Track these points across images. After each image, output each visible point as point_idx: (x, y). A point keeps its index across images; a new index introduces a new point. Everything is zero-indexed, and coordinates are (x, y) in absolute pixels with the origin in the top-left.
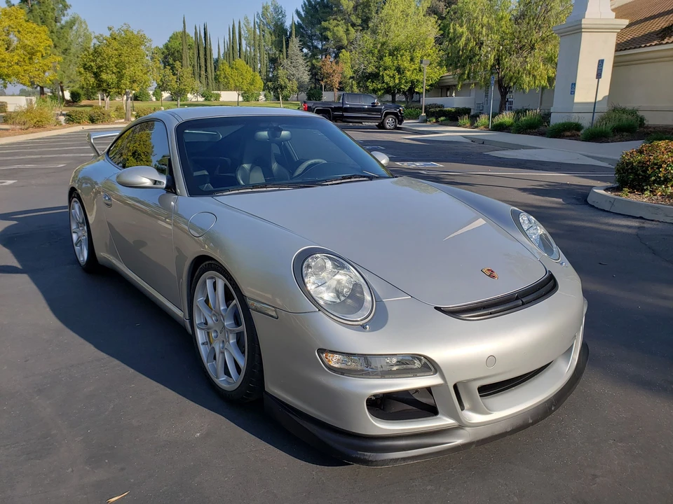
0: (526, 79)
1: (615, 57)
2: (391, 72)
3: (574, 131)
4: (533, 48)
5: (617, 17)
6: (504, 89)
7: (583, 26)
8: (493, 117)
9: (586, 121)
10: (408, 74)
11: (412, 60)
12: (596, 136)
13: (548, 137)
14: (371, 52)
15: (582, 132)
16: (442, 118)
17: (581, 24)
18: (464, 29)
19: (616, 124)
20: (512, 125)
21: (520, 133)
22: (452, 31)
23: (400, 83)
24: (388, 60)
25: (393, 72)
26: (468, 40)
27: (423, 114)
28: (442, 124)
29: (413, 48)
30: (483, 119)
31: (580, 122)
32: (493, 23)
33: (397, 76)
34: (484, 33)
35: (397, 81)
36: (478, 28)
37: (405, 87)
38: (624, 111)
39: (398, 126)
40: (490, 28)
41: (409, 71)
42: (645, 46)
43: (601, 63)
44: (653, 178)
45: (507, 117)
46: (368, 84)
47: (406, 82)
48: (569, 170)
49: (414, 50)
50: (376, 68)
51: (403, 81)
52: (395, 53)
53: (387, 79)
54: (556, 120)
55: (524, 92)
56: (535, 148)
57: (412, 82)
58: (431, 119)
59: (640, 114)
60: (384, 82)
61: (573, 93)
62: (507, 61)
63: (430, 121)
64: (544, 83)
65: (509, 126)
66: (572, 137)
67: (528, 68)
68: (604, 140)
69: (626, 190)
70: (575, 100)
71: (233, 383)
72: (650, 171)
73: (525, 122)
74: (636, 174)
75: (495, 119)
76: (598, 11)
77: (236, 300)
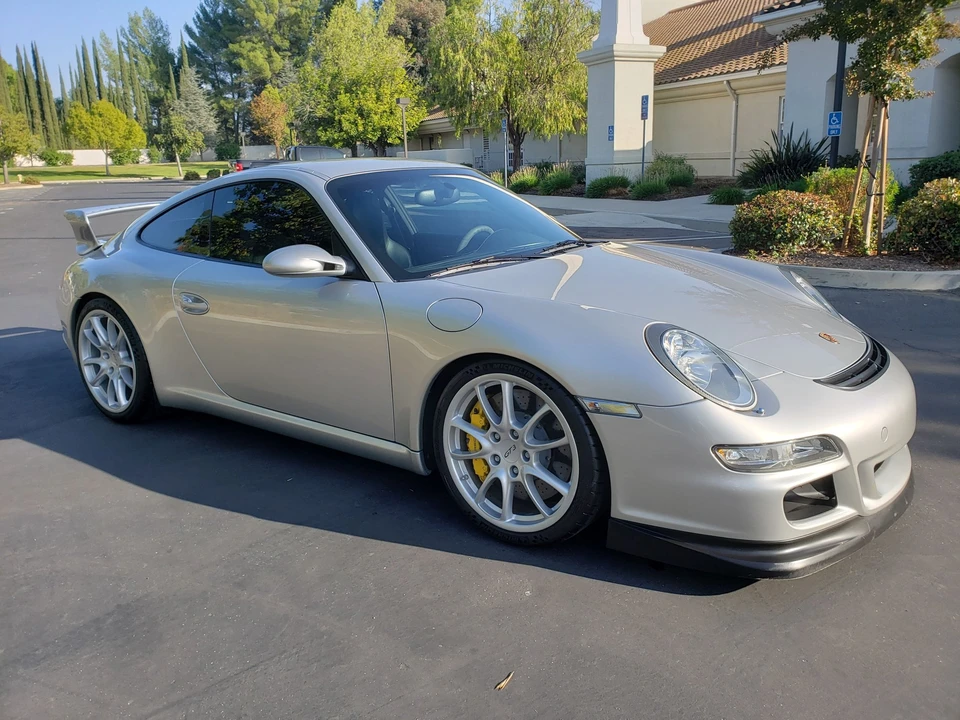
0: (549, 122)
1: (655, 92)
2: (351, 116)
3: (620, 188)
4: (550, 81)
5: (652, 43)
6: (517, 136)
7: (615, 53)
8: (510, 174)
9: (632, 173)
10: (376, 118)
11: (378, 98)
12: (648, 192)
13: (588, 197)
14: (318, 88)
15: (629, 188)
17: (613, 51)
18: (460, 56)
19: (666, 176)
20: (537, 184)
21: (549, 195)
22: (443, 58)
23: (365, 131)
24: (344, 99)
25: (354, 115)
26: (466, 71)
29: (378, 82)
31: (626, 175)
32: (497, 48)
33: (360, 122)
34: (486, 59)
35: (361, 129)
36: (478, 54)
37: (374, 137)
38: (670, 159)
40: (493, 54)
41: (376, 114)
43: (645, 99)
44: (779, 235)
45: (527, 175)
46: (319, 134)
47: (374, 130)
48: (643, 236)
49: (380, 85)
50: (329, 110)
51: (370, 129)
52: (354, 89)
53: (346, 125)
54: (593, 175)
55: (544, 140)
56: (583, 212)
57: (382, 129)
59: (688, 163)
60: (341, 130)
61: (611, 138)
62: (520, 100)
64: (569, 127)
65: (532, 186)
66: (621, 196)
67: (548, 107)
68: (659, 196)
69: (752, 251)
70: (615, 149)
71: (544, 520)
72: (774, 228)
73: (553, 180)
74: (758, 232)
75: (513, 177)
76: (630, 35)
77: (548, 405)
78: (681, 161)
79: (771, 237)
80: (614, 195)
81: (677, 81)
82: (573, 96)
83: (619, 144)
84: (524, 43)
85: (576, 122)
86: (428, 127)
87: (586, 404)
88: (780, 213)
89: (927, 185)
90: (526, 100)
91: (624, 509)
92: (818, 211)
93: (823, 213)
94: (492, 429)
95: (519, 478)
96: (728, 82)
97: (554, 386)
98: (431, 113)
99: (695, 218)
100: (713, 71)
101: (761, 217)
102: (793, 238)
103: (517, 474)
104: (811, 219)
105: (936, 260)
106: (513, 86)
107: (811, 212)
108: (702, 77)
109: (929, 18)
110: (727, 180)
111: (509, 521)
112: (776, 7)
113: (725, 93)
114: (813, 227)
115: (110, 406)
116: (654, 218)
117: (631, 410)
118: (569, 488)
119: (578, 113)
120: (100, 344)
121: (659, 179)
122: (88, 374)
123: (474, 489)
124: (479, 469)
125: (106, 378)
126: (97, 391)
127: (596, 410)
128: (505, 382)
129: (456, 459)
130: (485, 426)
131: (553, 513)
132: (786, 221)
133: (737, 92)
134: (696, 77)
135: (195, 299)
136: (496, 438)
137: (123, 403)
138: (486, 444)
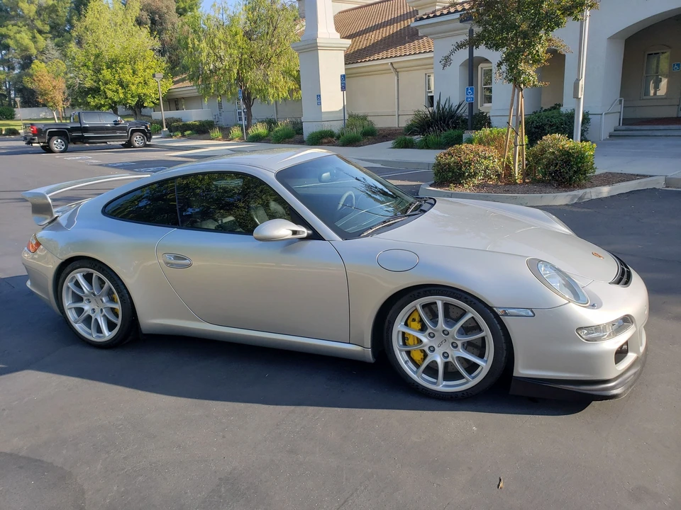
0: (271, 91)
2: (113, 87)
3: (330, 138)
4: (270, 62)
5: (342, 37)
6: (248, 99)
7: (318, 44)
8: (247, 129)
9: (336, 127)
10: (133, 88)
11: (134, 72)
12: (350, 141)
13: (308, 145)
14: (85, 65)
15: (335, 138)
16: (189, 132)
17: (316, 43)
18: (203, 45)
19: (360, 129)
20: (268, 135)
21: (278, 143)
22: (191, 46)
23: (126, 99)
24: (106, 74)
25: (115, 86)
26: (208, 55)
27: (165, 129)
28: (190, 138)
29: (133, 61)
30: (236, 132)
31: (333, 129)
32: (229, 38)
33: (121, 91)
34: (222, 47)
35: (122, 96)
36: (216, 43)
37: (133, 102)
38: (357, 117)
39: (148, 143)
40: (226, 43)
41: (133, 84)
42: (361, 62)
43: (342, 77)
44: (467, 174)
45: (261, 129)
46: (89, 100)
47: (132, 97)
49: (135, 63)
50: (95, 82)
51: (129, 96)
52: (114, 66)
53: (110, 94)
54: (308, 129)
55: (269, 104)
57: (139, 96)
58: (176, 133)
59: (369, 118)
60: (107, 98)
61: (319, 104)
62: (249, 75)
63: (176, 136)
65: (264, 137)
66: (331, 144)
67: (271, 80)
68: (357, 143)
69: (452, 185)
70: (323, 110)
71: (469, 382)
72: (463, 169)
73: (281, 132)
74: (453, 172)
75: (250, 131)
76: (327, 31)
77: (472, 313)
78: (364, 118)
79: (462, 175)
80: (325, 143)
81: (357, 62)
82: (287, 73)
83: (326, 107)
84: (248, 35)
85: (291, 92)
86: (174, 94)
87: (499, 312)
88: (466, 159)
90: (254, 76)
91: (522, 369)
92: (490, 157)
93: (491, 158)
94: (429, 331)
95: (450, 359)
96: (391, 64)
97: (476, 302)
98: (175, 83)
99: (390, 159)
100: (381, 56)
101: (455, 163)
102: (475, 174)
103: (448, 357)
104: (486, 162)
105: (559, 185)
106: (244, 64)
107: (485, 158)
108: (374, 60)
109: (544, 38)
110: (396, 130)
111: (442, 386)
112: (425, 17)
113: (389, 71)
114: (487, 168)
115: (94, 337)
116: (362, 160)
117: (528, 313)
118: (486, 362)
119: (291, 85)
120: (83, 292)
121: (356, 132)
122: (71, 315)
123: (415, 369)
124: (417, 356)
125: (89, 317)
126: (80, 327)
127: (506, 314)
128: (439, 301)
129: (401, 351)
130: (423, 328)
131: (473, 378)
132: (471, 164)
133: (398, 70)
134: (369, 60)
135: (177, 258)
136: (432, 336)
137: (107, 334)
138: (425, 340)
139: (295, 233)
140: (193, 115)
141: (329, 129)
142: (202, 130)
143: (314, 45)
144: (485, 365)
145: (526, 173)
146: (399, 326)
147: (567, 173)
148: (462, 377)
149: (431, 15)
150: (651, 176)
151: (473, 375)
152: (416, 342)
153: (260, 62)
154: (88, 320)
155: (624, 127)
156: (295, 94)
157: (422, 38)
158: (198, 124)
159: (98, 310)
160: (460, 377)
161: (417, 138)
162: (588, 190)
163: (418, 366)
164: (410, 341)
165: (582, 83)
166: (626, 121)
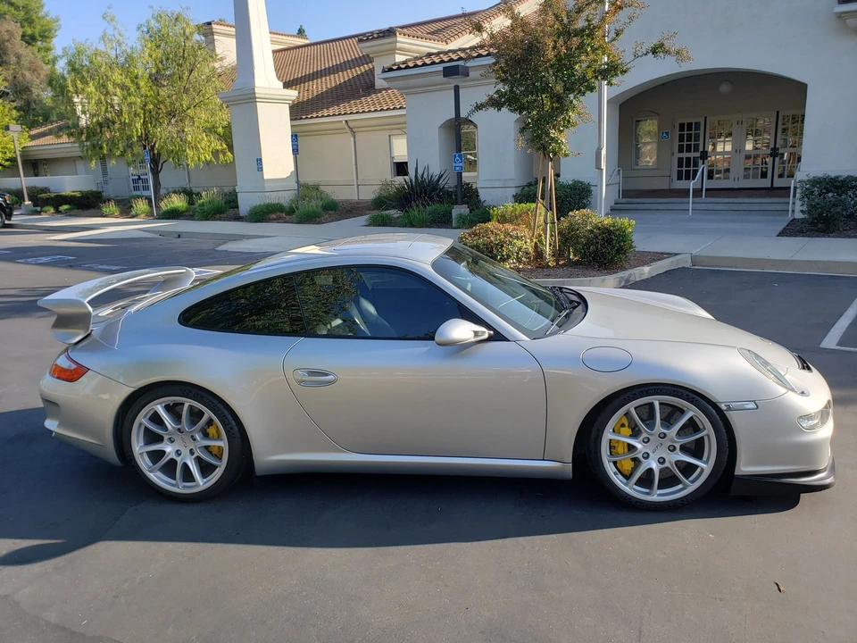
0: (190, 152)
1: (292, 126)
3: (279, 213)
5: (284, 87)
6: (155, 165)
7: (257, 95)
9: (284, 198)
12: (309, 217)
13: (250, 222)
15: (285, 213)
16: (66, 207)
17: (254, 93)
18: (91, 88)
27: (27, 202)
28: (68, 214)
30: (141, 206)
31: (281, 201)
32: (128, 82)
39: (7, 222)
40: (123, 87)
42: (306, 118)
45: (178, 202)
54: (246, 202)
58: (46, 208)
59: (322, 188)
61: (260, 169)
63: (46, 212)
64: (209, 157)
65: (183, 212)
66: (278, 220)
67: (189, 138)
68: (317, 220)
70: (266, 177)
72: (495, 251)
73: (207, 206)
75: (162, 204)
76: (266, 78)
77: (692, 412)
78: (316, 188)
80: (275, 219)
81: (301, 118)
82: (211, 130)
83: (269, 173)
84: (155, 79)
86: (32, 153)
87: (723, 407)
88: (496, 240)
89: (571, 213)
90: (163, 133)
91: (744, 468)
92: (522, 237)
93: (524, 238)
94: (644, 435)
95: (667, 465)
96: (346, 121)
98: (33, 138)
100: (331, 111)
101: (484, 244)
102: (509, 257)
103: (665, 462)
104: (519, 243)
105: (601, 267)
106: (151, 118)
107: (517, 238)
108: (323, 116)
111: (657, 496)
112: (395, 68)
113: (344, 131)
114: (520, 249)
115: (180, 488)
117: (752, 405)
118: (706, 462)
119: (219, 145)
120: (166, 428)
121: (314, 205)
122: (144, 463)
123: (625, 481)
124: (627, 465)
125: (173, 463)
126: (157, 478)
127: (729, 409)
128: (656, 400)
129: (609, 462)
130: (635, 433)
131: (693, 482)
132: (502, 246)
133: (354, 130)
134: (317, 117)
135: (313, 373)
136: (646, 441)
137: (201, 483)
138: (639, 446)
139: (476, 333)
140: (69, 183)
141: (277, 201)
142: (88, 203)
143: (252, 96)
144: (705, 466)
145: (558, 254)
146: (608, 435)
147: (609, 253)
148: (679, 482)
149: (403, 66)
150: (676, 254)
151: (691, 479)
152: (626, 450)
153: (171, 114)
154: (170, 468)
155: (624, 200)
156: (221, 156)
157: (380, 91)
158: (78, 195)
159: (185, 452)
160: (678, 482)
161: (394, 213)
162: (631, 271)
163: (628, 477)
164: (620, 450)
165: (604, 152)
166: (627, 193)
